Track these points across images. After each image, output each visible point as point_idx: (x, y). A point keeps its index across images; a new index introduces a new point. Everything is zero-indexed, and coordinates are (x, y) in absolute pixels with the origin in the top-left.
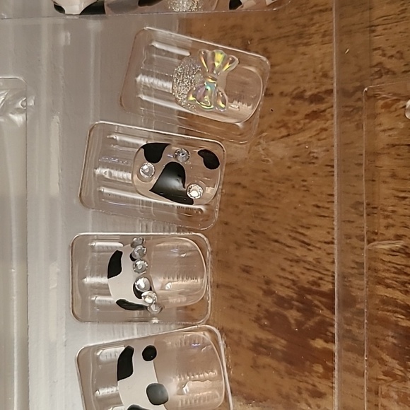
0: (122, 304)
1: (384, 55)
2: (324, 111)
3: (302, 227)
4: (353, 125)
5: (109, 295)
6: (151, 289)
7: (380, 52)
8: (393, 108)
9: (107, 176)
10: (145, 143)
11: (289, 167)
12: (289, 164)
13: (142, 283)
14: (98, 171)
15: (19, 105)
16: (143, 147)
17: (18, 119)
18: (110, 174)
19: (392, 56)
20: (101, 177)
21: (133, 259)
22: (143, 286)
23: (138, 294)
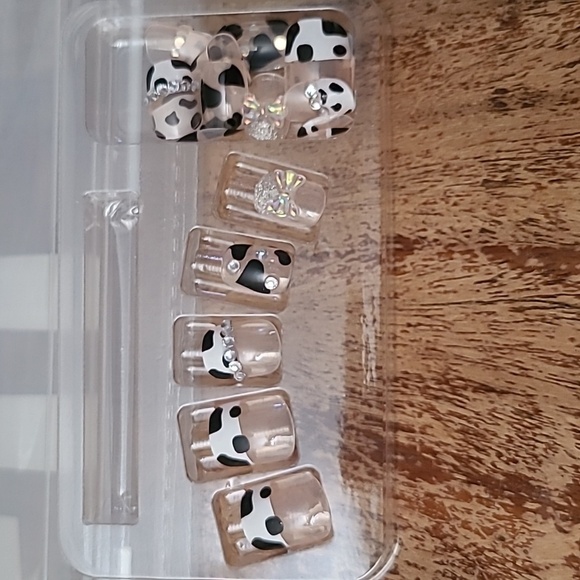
0: (213, 372)
1: (369, 228)
2: (323, 268)
3: (305, 360)
4: (345, 280)
5: (203, 366)
6: (236, 360)
7: (366, 226)
8: (374, 270)
9: (202, 269)
10: (232, 244)
11: (294, 312)
12: (294, 309)
13: (229, 355)
14: (194, 266)
15: (130, 212)
16: (231, 247)
17: (129, 224)
18: (205, 268)
19: (374, 230)
20: (197, 271)
21: (223, 336)
22: (230, 357)
23: (226, 364)
